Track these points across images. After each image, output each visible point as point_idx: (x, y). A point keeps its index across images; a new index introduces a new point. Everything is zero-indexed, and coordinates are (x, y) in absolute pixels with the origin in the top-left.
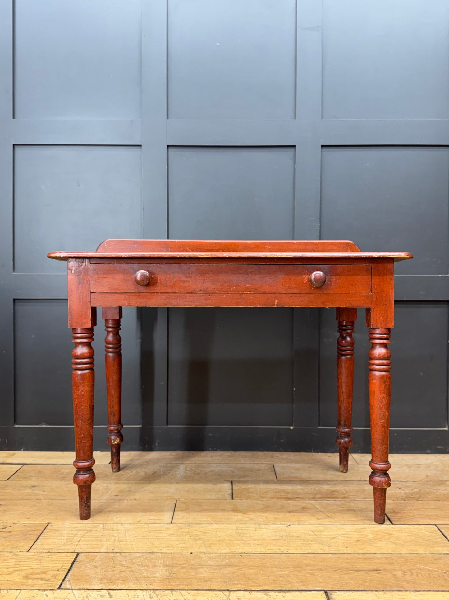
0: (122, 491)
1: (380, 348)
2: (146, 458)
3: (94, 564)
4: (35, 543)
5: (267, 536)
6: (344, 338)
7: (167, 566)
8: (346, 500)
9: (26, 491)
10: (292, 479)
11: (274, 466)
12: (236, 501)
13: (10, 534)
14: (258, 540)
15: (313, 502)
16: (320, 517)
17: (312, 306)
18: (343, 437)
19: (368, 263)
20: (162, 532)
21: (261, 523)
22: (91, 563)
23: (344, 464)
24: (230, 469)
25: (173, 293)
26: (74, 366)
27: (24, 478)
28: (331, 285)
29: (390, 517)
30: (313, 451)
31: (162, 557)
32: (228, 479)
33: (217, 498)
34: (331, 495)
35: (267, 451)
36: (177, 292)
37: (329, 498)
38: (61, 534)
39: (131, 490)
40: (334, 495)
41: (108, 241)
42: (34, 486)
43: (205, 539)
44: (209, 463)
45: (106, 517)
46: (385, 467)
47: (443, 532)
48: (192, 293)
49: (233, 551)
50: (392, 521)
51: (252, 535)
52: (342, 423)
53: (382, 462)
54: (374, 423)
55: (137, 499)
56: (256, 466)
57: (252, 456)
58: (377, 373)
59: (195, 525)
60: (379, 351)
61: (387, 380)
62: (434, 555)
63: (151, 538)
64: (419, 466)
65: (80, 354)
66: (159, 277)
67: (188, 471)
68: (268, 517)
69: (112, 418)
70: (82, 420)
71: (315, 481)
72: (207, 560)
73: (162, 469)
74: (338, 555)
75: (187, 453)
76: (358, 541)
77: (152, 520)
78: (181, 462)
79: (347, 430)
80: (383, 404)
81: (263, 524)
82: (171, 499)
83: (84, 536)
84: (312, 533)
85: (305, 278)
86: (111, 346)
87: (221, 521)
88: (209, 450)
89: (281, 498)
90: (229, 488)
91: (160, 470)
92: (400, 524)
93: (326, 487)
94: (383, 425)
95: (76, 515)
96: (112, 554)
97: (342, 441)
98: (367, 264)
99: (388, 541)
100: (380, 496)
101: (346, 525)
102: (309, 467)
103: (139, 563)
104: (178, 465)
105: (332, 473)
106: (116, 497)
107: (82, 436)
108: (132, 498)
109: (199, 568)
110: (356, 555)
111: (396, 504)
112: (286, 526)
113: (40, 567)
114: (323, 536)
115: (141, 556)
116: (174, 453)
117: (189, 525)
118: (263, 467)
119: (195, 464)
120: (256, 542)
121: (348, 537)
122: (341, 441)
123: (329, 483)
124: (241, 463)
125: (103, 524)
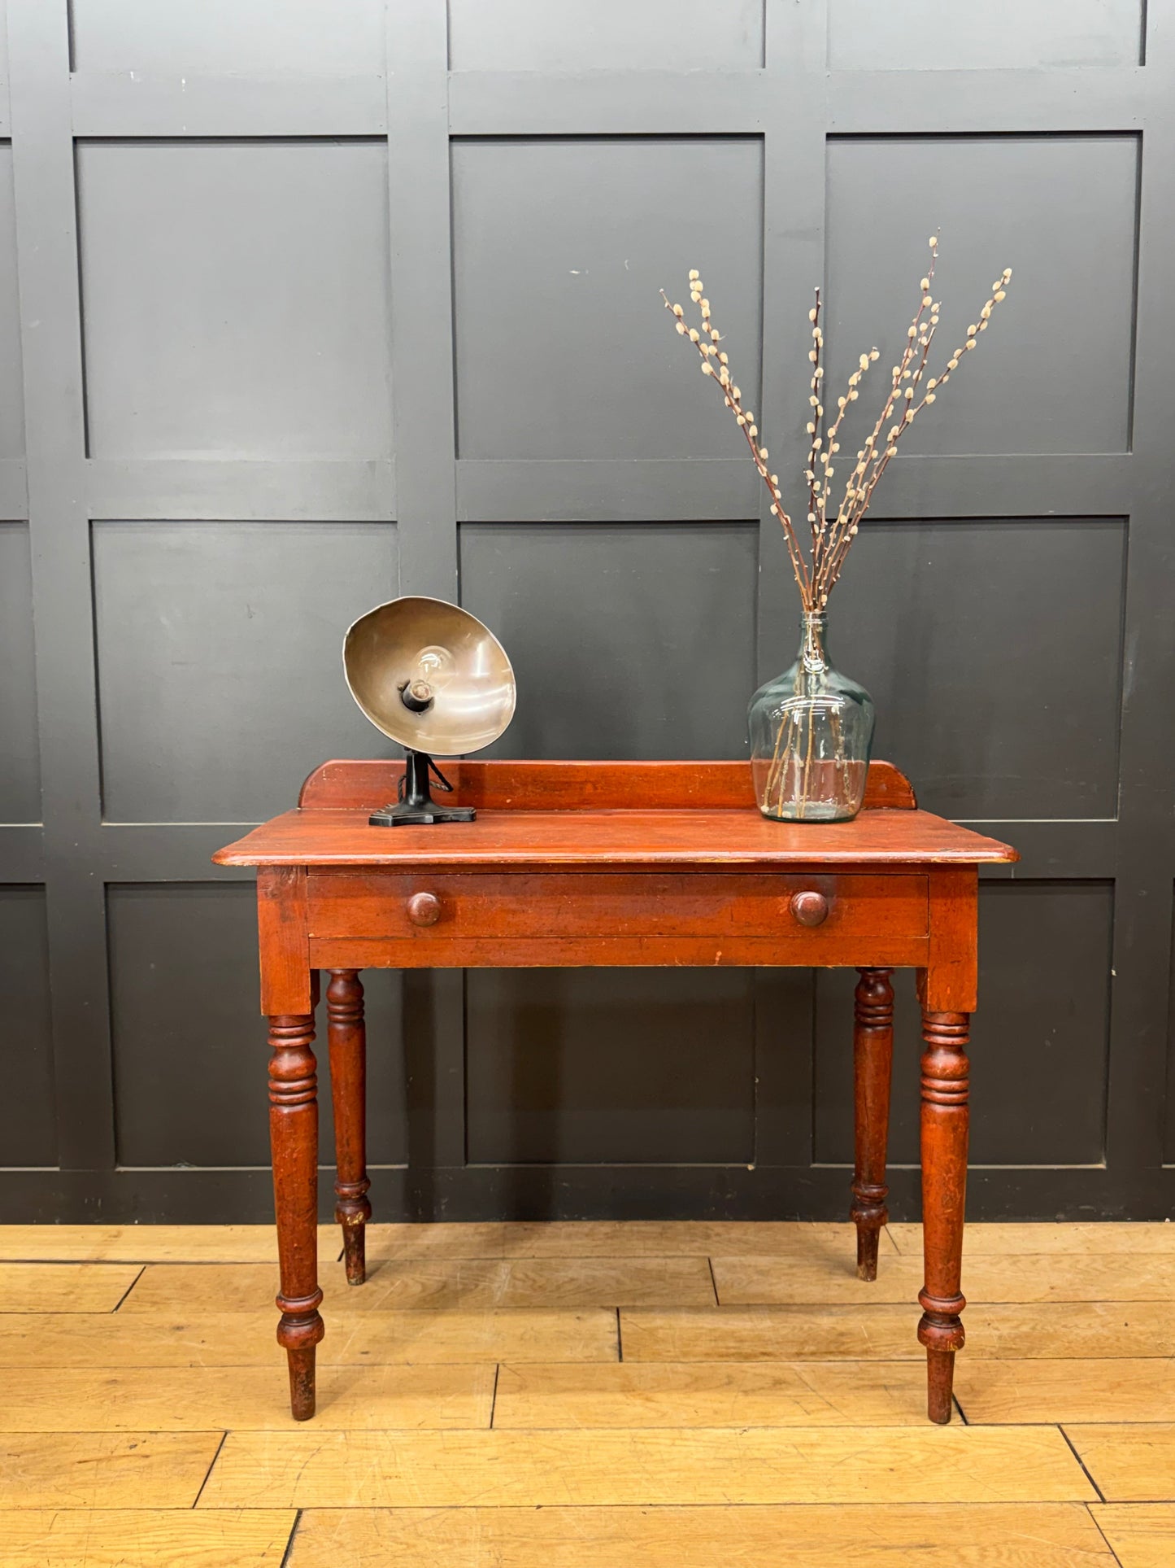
0: (374, 1340)
1: (945, 1054)
2: (419, 1242)
3: (338, 1538)
4: (205, 1486)
5: (698, 1459)
6: (872, 988)
7: (491, 1541)
8: (870, 1358)
9: (163, 1342)
10: (751, 1302)
11: (712, 1262)
12: (629, 1366)
13: (146, 1462)
14: (679, 1470)
15: (797, 1366)
16: (811, 1407)
17: (798, 963)
18: (866, 1205)
19: (920, 871)
20: (472, 1451)
21: (684, 1424)
22: (329, 1536)
23: (867, 1265)
24: (613, 1273)
25: (491, 937)
26: (274, 1097)
27: (154, 1303)
28: (839, 918)
29: (962, 1405)
30: (798, 1218)
31: (478, 1519)
32: (611, 1304)
33: (586, 1357)
34: (836, 1347)
35: (696, 1219)
36: (500, 935)
37: (831, 1353)
38: (255, 1459)
39: (396, 1335)
40: (843, 1343)
41: (330, 765)
42: (179, 1328)
43: (566, 1468)
44: (563, 1258)
45: (349, 1411)
46: (951, 1307)
47: (1074, 1444)
48: (532, 938)
49: (626, 1500)
50: (966, 1415)
51: (665, 1457)
52: (865, 1175)
53: (946, 1297)
54: (932, 1213)
55: (411, 1363)
56: (672, 1265)
57: (661, 1234)
58: (939, 1109)
59: (542, 1432)
60: (943, 1061)
61: (961, 1124)
62: (1050, 1504)
63: (451, 1467)
64: (1038, 1257)
65: (287, 1072)
66: (459, 903)
67: (519, 1280)
68: (700, 1408)
69: (346, 1168)
70: (294, 1212)
71: (802, 1304)
72: (574, 1524)
73: (458, 1275)
74: (848, 1508)
75: (512, 1226)
76: (892, 1470)
77: (448, 1421)
78: (501, 1256)
79: (875, 1190)
80: (950, 1175)
81: (690, 1428)
82: (485, 1360)
83: (308, 1465)
84: (795, 1451)
85: (782, 902)
86: (340, 1008)
87: (597, 1421)
88: (564, 1220)
89: (727, 1355)
90: (612, 1330)
91: (455, 1277)
92: (983, 1423)
93: (825, 1322)
94: (950, 1219)
95: (283, 1408)
96: (371, 1511)
97: (865, 1214)
98: (919, 873)
99: (954, 1468)
100: (940, 1366)
101: (867, 1429)
102: (791, 1266)
103: (430, 1535)
104: (494, 1261)
105: (841, 1281)
106: (364, 1356)
107: (295, 1245)
108: (400, 1358)
109: (558, 1545)
110: (885, 1507)
111: (979, 1368)
112: (738, 1431)
113: (223, 1547)
114: (817, 1459)
115: (434, 1516)
116: (484, 1227)
117: (531, 1430)
118: (686, 1266)
119: (533, 1260)
120: (674, 1475)
121: (869, 1462)
122: (862, 1216)
123: (834, 1309)
124: (636, 1255)
125: (344, 1431)
